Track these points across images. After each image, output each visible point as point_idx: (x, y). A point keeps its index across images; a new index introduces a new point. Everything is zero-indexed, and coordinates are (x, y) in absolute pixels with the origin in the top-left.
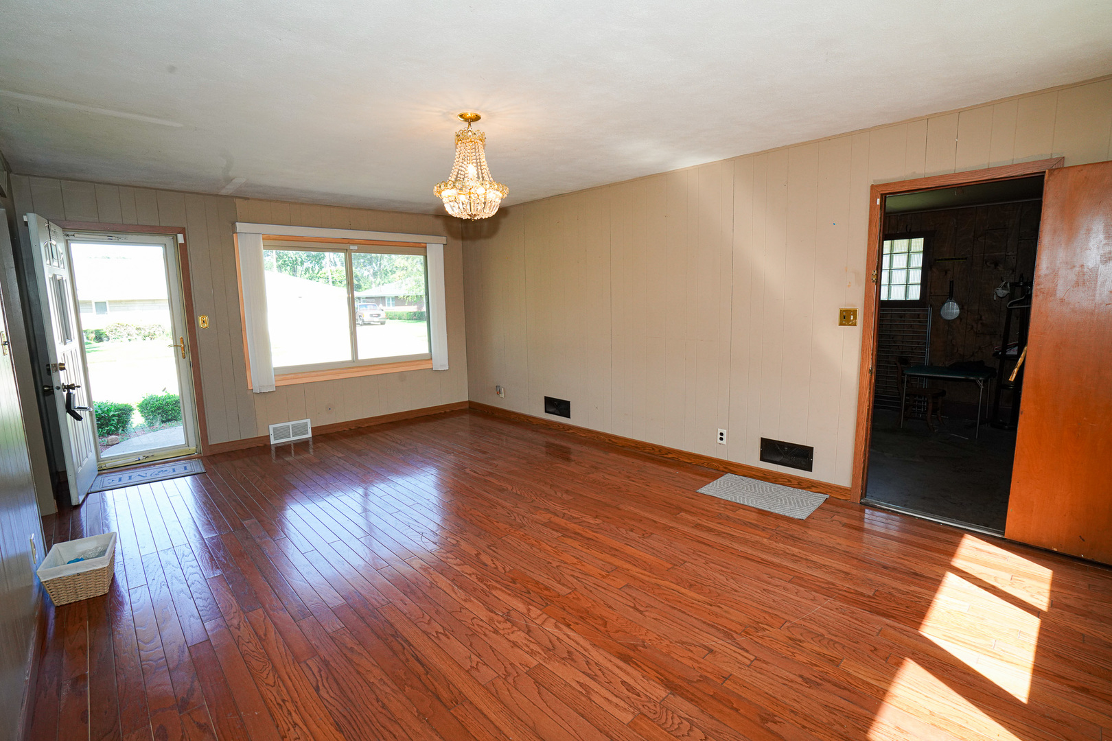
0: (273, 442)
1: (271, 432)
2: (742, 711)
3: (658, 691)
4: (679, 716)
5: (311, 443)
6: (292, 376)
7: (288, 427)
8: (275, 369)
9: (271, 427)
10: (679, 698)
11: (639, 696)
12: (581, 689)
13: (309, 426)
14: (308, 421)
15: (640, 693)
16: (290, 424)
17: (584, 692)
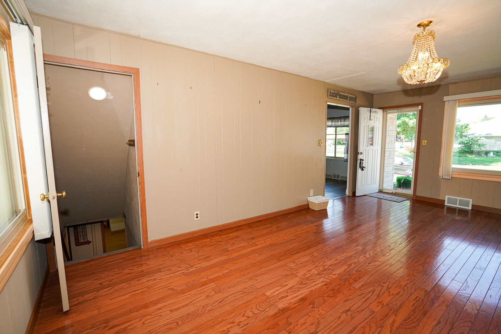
0: (446, 204)
1: (446, 199)
2: (266, 331)
3: (282, 305)
4: (266, 308)
5: (470, 213)
6: (466, 174)
7: (457, 200)
8: (452, 168)
9: (447, 197)
10: (277, 311)
11: (279, 299)
12: (284, 284)
13: (471, 203)
14: (471, 200)
15: (280, 300)
16: (458, 198)
17: (282, 285)
